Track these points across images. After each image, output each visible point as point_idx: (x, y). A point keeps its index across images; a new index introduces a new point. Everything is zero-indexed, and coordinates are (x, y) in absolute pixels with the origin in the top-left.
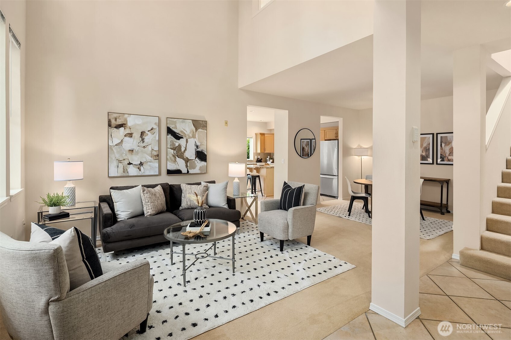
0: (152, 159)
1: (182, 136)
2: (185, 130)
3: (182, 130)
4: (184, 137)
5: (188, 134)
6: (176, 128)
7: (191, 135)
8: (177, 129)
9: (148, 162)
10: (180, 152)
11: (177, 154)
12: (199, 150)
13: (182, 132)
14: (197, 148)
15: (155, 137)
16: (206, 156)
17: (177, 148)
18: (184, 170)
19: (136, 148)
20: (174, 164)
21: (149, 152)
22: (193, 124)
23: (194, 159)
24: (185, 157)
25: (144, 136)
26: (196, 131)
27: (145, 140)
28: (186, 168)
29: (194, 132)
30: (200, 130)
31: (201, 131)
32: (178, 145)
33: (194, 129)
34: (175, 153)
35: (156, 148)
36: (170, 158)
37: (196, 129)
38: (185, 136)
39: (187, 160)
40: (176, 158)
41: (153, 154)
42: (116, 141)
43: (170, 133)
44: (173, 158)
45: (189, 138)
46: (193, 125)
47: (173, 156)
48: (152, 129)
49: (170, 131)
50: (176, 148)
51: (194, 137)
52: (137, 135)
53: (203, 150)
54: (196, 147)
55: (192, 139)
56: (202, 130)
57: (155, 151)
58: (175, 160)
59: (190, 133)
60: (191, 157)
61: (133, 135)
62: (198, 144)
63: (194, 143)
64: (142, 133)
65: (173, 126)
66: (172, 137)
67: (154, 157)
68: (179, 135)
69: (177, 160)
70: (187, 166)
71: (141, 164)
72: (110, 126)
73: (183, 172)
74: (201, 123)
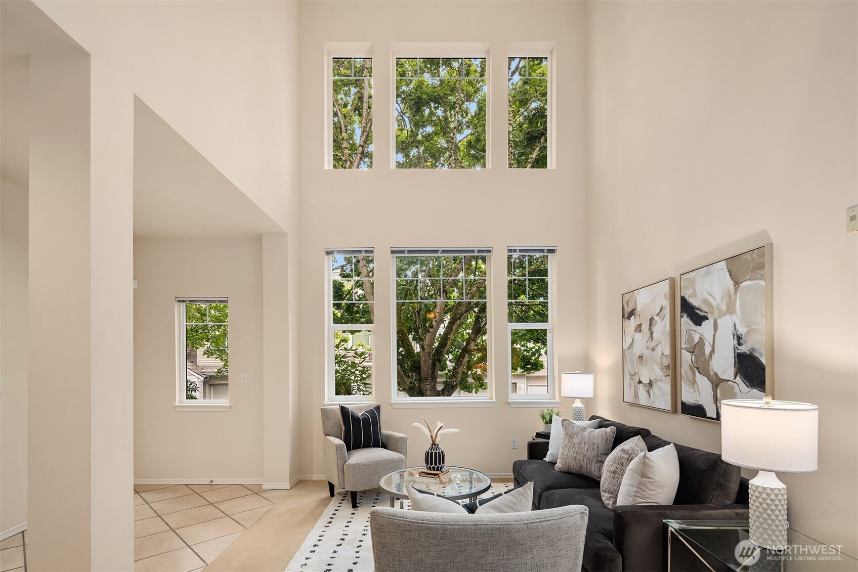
0: (662, 374)
1: (705, 314)
2: (710, 295)
3: (706, 296)
4: (709, 315)
5: (717, 306)
6: (694, 295)
7: (724, 307)
8: (696, 297)
9: (657, 380)
10: (702, 359)
11: (697, 363)
12: (744, 349)
13: (706, 301)
14: (739, 344)
15: (665, 326)
16: (762, 368)
17: (697, 348)
18: (711, 412)
19: (647, 353)
20: (692, 391)
21: (659, 360)
22: (730, 271)
23: (732, 378)
24: (712, 373)
25: (653, 327)
26: (736, 292)
27: (655, 335)
28: (714, 403)
29: (730, 296)
30: (745, 283)
31: (749, 287)
32: (698, 340)
33: (730, 283)
34: (693, 361)
35: (667, 351)
36: (686, 373)
37: (737, 284)
38: (712, 313)
39: (717, 382)
40: (694, 373)
41: (664, 364)
42: (628, 341)
43: (685, 312)
44: (690, 373)
45: (720, 317)
46: (728, 274)
47: (691, 369)
48: (661, 309)
49: (686, 306)
50: (694, 348)
51: (731, 310)
52: (645, 327)
53: (754, 349)
54: (736, 342)
55: (728, 316)
56: (752, 282)
57: (666, 356)
58: (694, 379)
59: (722, 300)
60: (725, 372)
61: (643, 327)
62: (742, 330)
63: (731, 329)
64: (651, 319)
65: (690, 292)
66: (689, 321)
67: (665, 370)
68: (701, 311)
69: (696, 379)
70: (716, 399)
71: (651, 384)
72: (623, 317)
73: (708, 415)
74: (749, 258)
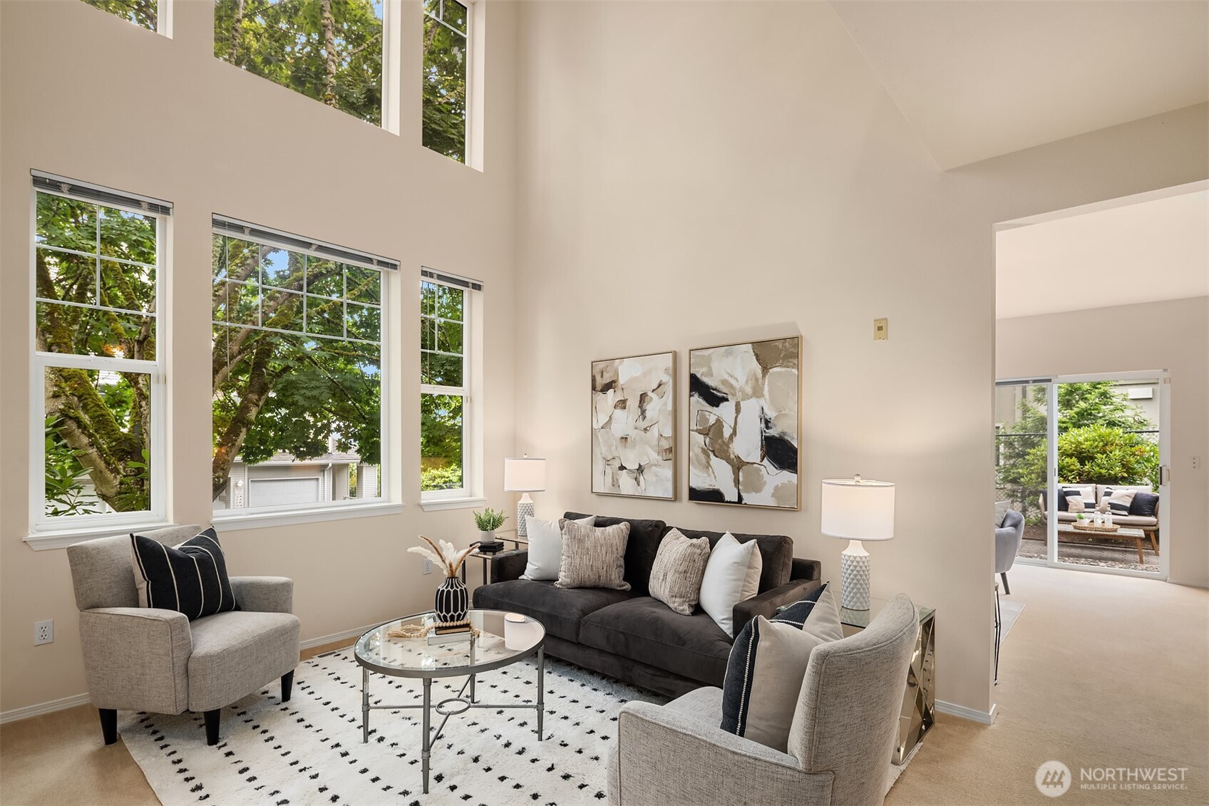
0: (660, 458)
1: (725, 395)
2: (732, 376)
3: (726, 377)
4: (729, 397)
5: (741, 388)
6: (710, 374)
7: (749, 390)
8: (712, 376)
9: (652, 465)
10: (720, 441)
11: (713, 446)
12: (772, 432)
13: (724, 382)
14: (767, 427)
15: (665, 404)
16: (795, 451)
17: (712, 430)
18: (731, 495)
19: (633, 434)
20: (705, 475)
21: (655, 442)
22: (757, 355)
23: (758, 460)
24: (732, 456)
25: (645, 404)
26: (764, 376)
27: (648, 414)
28: (735, 486)
29: (757, 380)
30: (775, 369)
31: (779, 373)
32: (714, 422)
33: (758, 369)
34: (707, 444)
35: (668, 432)
36: (697, 456)
37: (765, 370)
38: (734, 395)
39: (738, 465)
40: (709, 456)
41: (662, 446)
42: (603, 419)
43: (696, 391)
44: (702, 457)
45: (743, 400)
46: (754, 358)
47: (704, 451)
48: (660, 385)
49: (697, 385)
50: (709, 430)
51: (757, 393)
52: (633, 403)
53: (784, 433)
54: (763, 425)
55: (753, 400)
56: (783, 369)
57: (666, 438)
58: (708, 463)
59: (747, 382)
60: (749, 455)
61: (628, 403)
62: (770, 414)
63: (758, 412)
64: (643, 397)
65: (704, 370)
66: (701, 400)
67: (664, 453)
68: (719, 391)
69: (711, 463)
70: (737, 482)
71: (640, 469)
72: (594, 388)
73: (727, 499)
74: (781, 346)
